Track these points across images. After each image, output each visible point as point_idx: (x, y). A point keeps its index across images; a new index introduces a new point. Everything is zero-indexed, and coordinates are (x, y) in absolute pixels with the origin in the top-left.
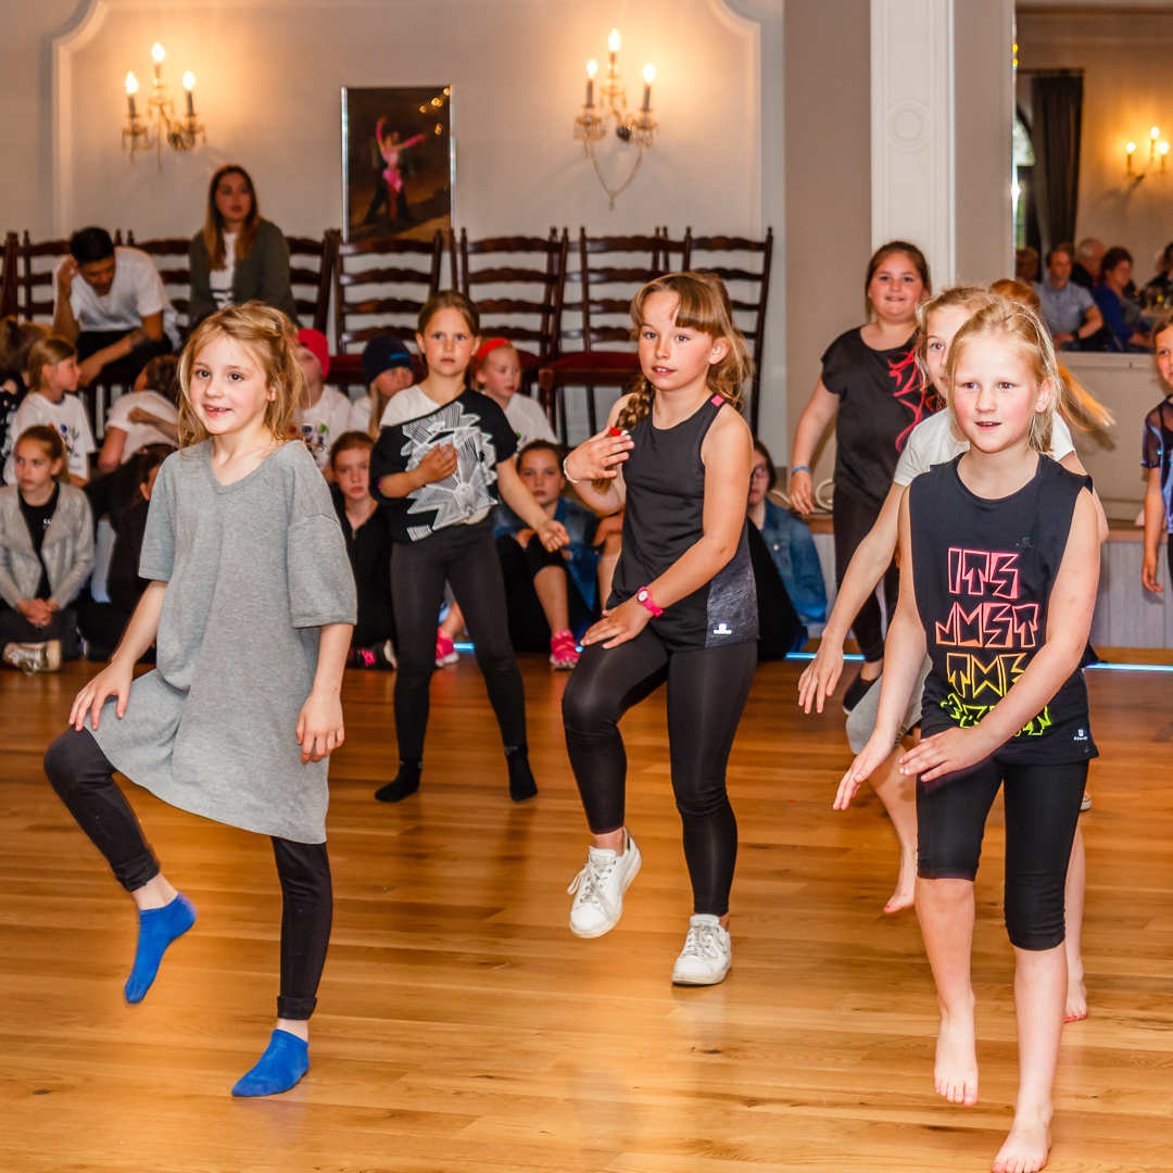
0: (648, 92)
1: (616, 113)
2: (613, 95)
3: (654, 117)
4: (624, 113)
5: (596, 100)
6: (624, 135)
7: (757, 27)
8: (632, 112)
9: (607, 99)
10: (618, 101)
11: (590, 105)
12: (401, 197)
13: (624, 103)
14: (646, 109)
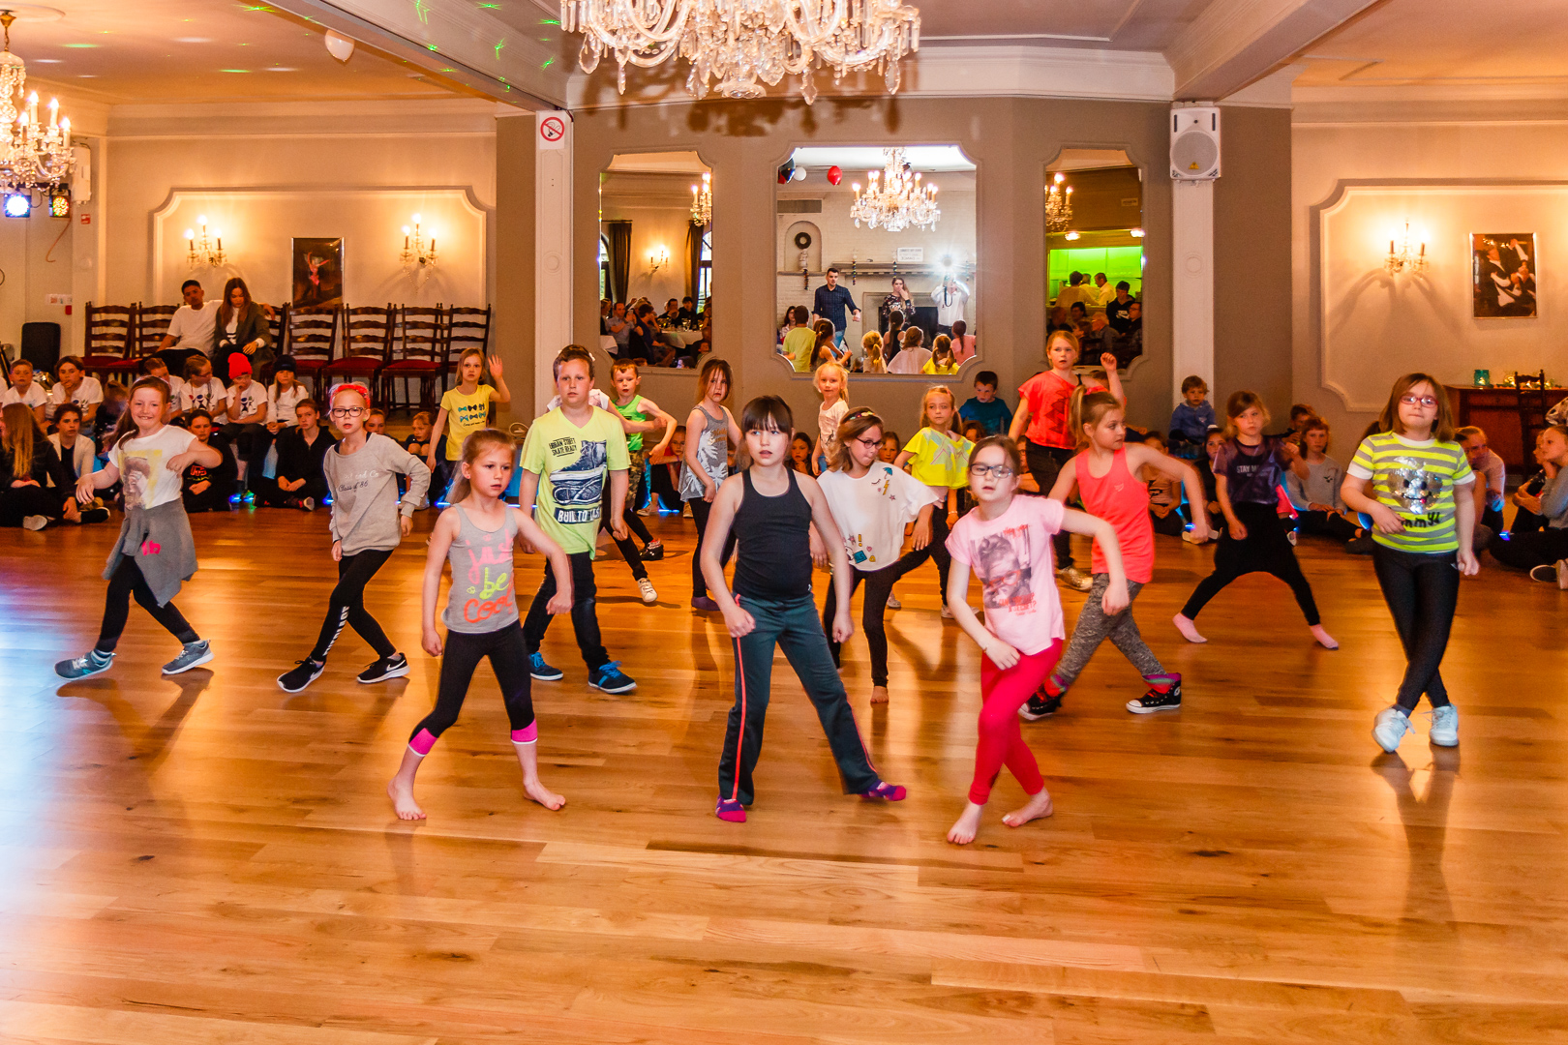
0: (433, 242)
1: (419, 251)
2: (417, 243)
4: (422, 250)
5: (409, 246)
7: (484, 213)
8: (426, 252)
9: (415, 245)
10: (420, 246)
11: (406, 248)
12: (319, 287)
13: (423, 247)
14: (432, 250)
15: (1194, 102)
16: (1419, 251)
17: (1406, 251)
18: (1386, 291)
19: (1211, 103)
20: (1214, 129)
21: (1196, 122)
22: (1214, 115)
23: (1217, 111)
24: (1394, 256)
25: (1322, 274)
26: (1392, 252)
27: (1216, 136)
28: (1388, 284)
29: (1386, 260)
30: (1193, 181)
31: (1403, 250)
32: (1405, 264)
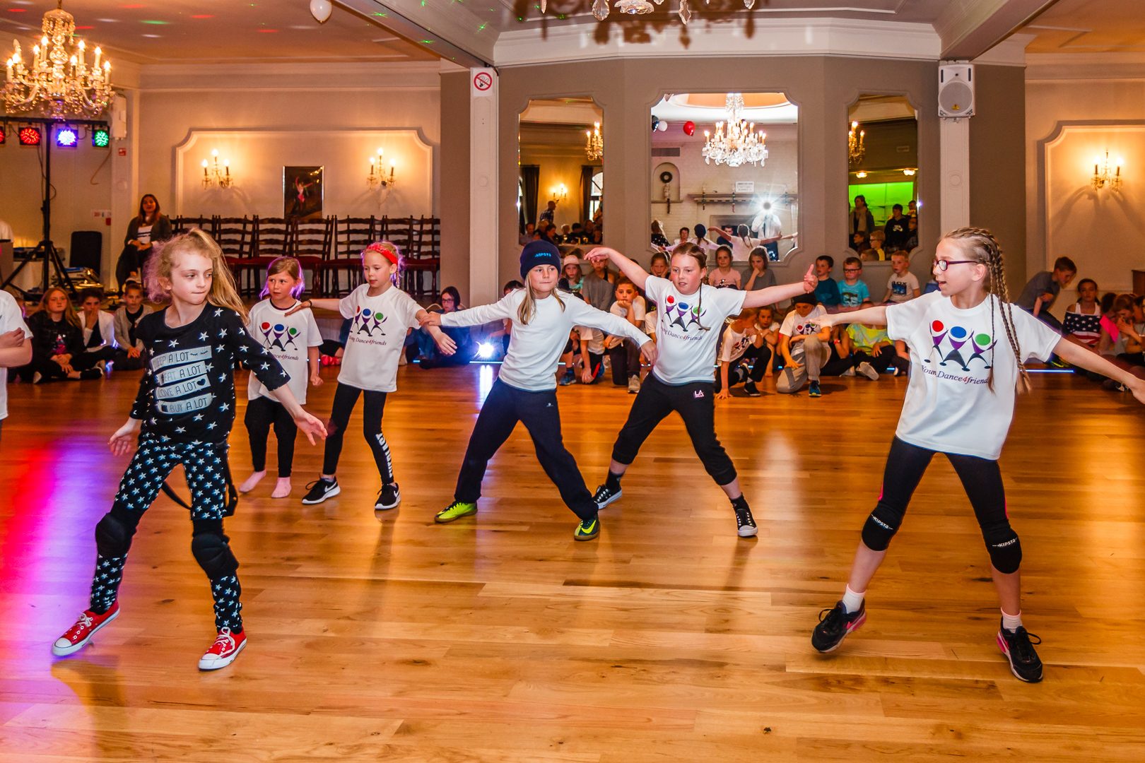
0: (393, 169)
1: (381, 176)
2: (380, 170)
3: (394, 178)
4: (384, 176)
5: (374, 172)
6: (384, 184)
7: (431, 147)
8: (387, 177)
9: (378, 171)
10: (382, 172)
11: (372, 173)
12: (304, 203)
13: (384, 173)
14: (392, 175)
15: (955, 61)
16: (1116, 173)
17: (1106, 172)
18: (1092, 202)
19: (967, 61)
20: (970, 80)
21: (957, 75)
22: (970, 70)
23: (971, 67)
24: (1098, 176)
25: (1046, 190)
26: (1096, 173)
27: (971, 85)
28: (1093, 196)
29: (1092, 179)
30: (955, 118)
31: (1104, 172)
32: (1106, 182)
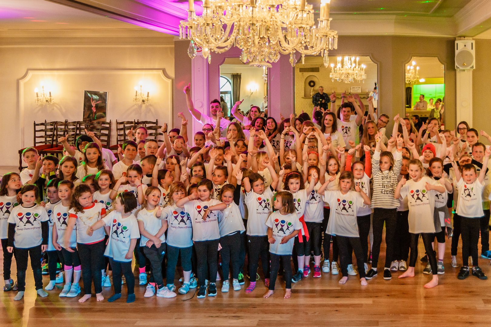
0: (148, 93)
3: (149, 98)
4: (143, 97)
5: (138, 95)
6: (143, 101)
7: (171, 80)
8: (145, 97)
9: (140, 94)
11: (136, 96)
12: (96, 113)
13: (143, 95)
14: (148, 96)
15: (464, 38)
19: (471, 38)
20: (472, 49)
21: (465, 46)
22: (472, 43)
27: (473, 52)
30: (464, 70)
